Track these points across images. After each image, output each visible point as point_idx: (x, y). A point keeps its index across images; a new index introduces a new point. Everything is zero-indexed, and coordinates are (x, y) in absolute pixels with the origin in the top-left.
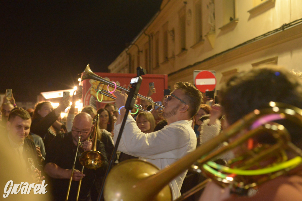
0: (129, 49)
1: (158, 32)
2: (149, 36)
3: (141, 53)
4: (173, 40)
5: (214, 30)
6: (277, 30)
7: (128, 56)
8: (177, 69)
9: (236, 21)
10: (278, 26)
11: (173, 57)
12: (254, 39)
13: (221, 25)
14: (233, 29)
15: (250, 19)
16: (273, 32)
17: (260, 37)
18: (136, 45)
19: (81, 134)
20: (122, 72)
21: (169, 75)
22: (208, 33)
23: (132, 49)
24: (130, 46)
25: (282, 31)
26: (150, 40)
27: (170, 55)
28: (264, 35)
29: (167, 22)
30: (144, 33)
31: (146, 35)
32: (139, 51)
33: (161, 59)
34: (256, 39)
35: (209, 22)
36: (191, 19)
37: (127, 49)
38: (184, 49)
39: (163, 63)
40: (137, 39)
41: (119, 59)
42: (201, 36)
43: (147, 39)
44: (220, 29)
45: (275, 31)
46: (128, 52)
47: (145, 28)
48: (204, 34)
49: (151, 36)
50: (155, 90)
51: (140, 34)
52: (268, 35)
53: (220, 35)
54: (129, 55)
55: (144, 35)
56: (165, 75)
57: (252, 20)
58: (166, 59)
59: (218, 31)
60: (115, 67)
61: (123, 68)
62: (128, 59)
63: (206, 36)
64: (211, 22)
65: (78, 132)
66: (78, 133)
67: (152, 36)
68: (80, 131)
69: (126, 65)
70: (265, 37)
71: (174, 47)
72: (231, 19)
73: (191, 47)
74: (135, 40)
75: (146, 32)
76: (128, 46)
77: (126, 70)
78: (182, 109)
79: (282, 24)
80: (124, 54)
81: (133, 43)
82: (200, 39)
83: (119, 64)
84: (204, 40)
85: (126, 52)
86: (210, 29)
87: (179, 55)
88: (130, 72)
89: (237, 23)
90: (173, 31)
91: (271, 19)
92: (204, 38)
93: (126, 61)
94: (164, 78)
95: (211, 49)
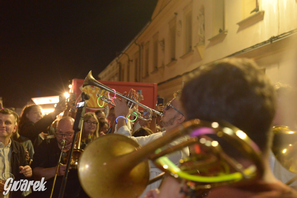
0: (119, 58)
1: (149, 42)
2: (140, 46)
3: (131, 62)
4: (163, 50)
5: (204, 41)
6: (265, 42)
7: (118, 65)
8: (166, 78)
9: (226, 33)
10: (266, 39)
11: (163, 66)
12: (243, 51)
13: (210, 37)
14: (222, 41)
15: (239, 31)
16: (261, 44)
17: (248, 49)
18: (127, 55)
19: (65, 137)
20: (112, 81)
21: (159, 84)
22: (197, 44)
23: (123, 59)
24: (120, 56)
25: (270, 43)
26: (140, 50)
27: (159, 65)
28: (253, 47)
29: (158, 32)
30: (135, 42)
31: (136, 44)
32: (129, 61)
33: (151, 69)
34: (244, 51)
35: (199, 33)
36: (181, 30)
37: (117, 58)
38: (173, 59)
39: (153, 73)
40: (127, 48)
41: (109, 68)
42: (191, 47)
43: (137, 48)
44: (209, 40)
45: (263, 43)
46: (118, 61)
47: (136, 38)
48: (194, 44)
49: (141, 46)
50: (143, 97)
51: (131, 43)
52: (257, 47)
53: (209, 46)
54: (120, 64)
55: (134, 44)
56: (155, 84)
57: (241, 33)
58: (156, 69)
59: (207, 42)
60: (105, 75)
61: (113, 77)
62: (118, 68)
63: (195, 47)
64: (201, 33)
65: (62, 135)
66: (62, 137)
67: (143, 46)
68: (64, 134)
69: (116, 74)
70: (254, 49)
71: (164, 57)
72: (221, 31)
73: (181, 57)
74: (126, 49)
75: (137, 42)
76: (119, 55)
77: (116, 79)
78: (178, 120)
79: (270, 37)
80: (114, 63)
81: (123, 52)
82: (189, 50)
83: (109, 72)
84: (193, 51)
85: (117, 61)
86: (200, 40)
87: (169, 65)
88: (120, 80)
89: (226, 34)
90: (163, 41)
91: (259, 32)
92: (193, 48)
93: (116, 70)
94: (153, 87)
95: (200, 59)
